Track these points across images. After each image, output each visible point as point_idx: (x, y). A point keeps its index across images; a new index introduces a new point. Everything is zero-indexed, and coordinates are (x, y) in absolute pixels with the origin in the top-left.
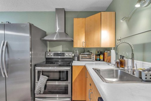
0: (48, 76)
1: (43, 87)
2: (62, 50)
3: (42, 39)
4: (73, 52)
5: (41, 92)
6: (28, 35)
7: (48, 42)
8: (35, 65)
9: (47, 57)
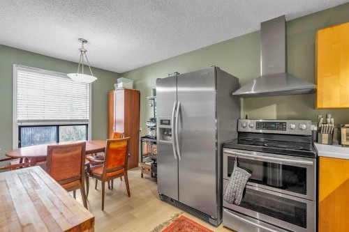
0: (250, 172)
1: (241, 191)
2: (277, 116)
3: (234, 94)
4: (316, 121)
5: (235, 199)
6: (212, 89)
7: (242, 99)
8: (223, 146)
9: (241, 129)
